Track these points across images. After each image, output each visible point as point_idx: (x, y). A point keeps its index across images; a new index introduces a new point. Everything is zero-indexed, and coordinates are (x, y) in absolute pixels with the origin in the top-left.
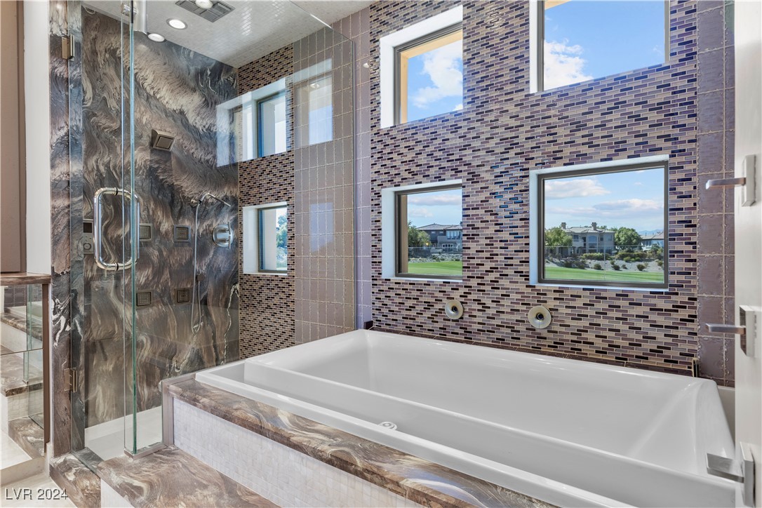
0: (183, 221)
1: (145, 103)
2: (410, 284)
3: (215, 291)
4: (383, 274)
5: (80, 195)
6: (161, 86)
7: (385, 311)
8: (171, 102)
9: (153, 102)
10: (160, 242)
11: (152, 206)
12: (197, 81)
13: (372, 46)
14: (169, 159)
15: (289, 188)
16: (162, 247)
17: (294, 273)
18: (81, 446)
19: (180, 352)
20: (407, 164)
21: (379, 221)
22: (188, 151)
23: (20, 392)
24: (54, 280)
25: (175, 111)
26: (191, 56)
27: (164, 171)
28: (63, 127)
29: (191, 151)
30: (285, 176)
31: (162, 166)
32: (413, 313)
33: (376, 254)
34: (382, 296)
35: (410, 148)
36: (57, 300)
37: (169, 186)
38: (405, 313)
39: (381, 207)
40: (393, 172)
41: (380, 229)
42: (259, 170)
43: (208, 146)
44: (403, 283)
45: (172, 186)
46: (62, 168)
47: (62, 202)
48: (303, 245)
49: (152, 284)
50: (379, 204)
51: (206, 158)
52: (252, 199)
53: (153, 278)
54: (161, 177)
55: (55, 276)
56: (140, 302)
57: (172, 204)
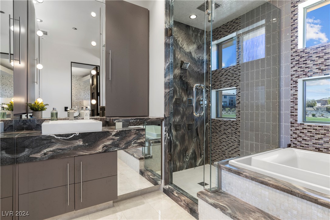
0: (190, 97)
1: (179, 50)
2: (319, 127)
3: (200, 126)
4: (298, 120)
5: (172, 87)
6: (184, 43)
7: (300, 139)
8: (187, 49)
9: (182, 50)
10: (183, 105)
11: (181, 91)
12: (195, 39)
13: (293, 9)
14: (186, 72)
15: (238, 81)
16: (184, 107)
17: (240, 119)
18: (172, 183)
19: (189, 150)
20: (318, 65)
21: (296, 95)
22: (192, 68)
23: (143, 159)
24: (165, 119)
25: (188, 52)
26: (194, 29)
27: (185, 77)
28: (168, 62)
29: (193, 68)
30: (235, 76)
31: (184, 75)
32: (321, 142)
33: (294, 111)
34: (298, 132)
35: (319, 57)
36: (166, 127)
37: (186, 83)
38: (314, 141)
39: (297, 88)
40: (307, 70)
41: (297, 99)
42: (220, 74)
43: (199, 65)
44: (313, 126)
45: (187, 83)
46: (168, 78)
47: (167, 90)
48: (245, 106)
49: (180, 122)
50: (296, 87)
51: (198, 70)
52: (216, 87)
53: (181, 120)
54: (184, 79)
55: (165, 118)
56: (177, 129)
57: (187, 90)
